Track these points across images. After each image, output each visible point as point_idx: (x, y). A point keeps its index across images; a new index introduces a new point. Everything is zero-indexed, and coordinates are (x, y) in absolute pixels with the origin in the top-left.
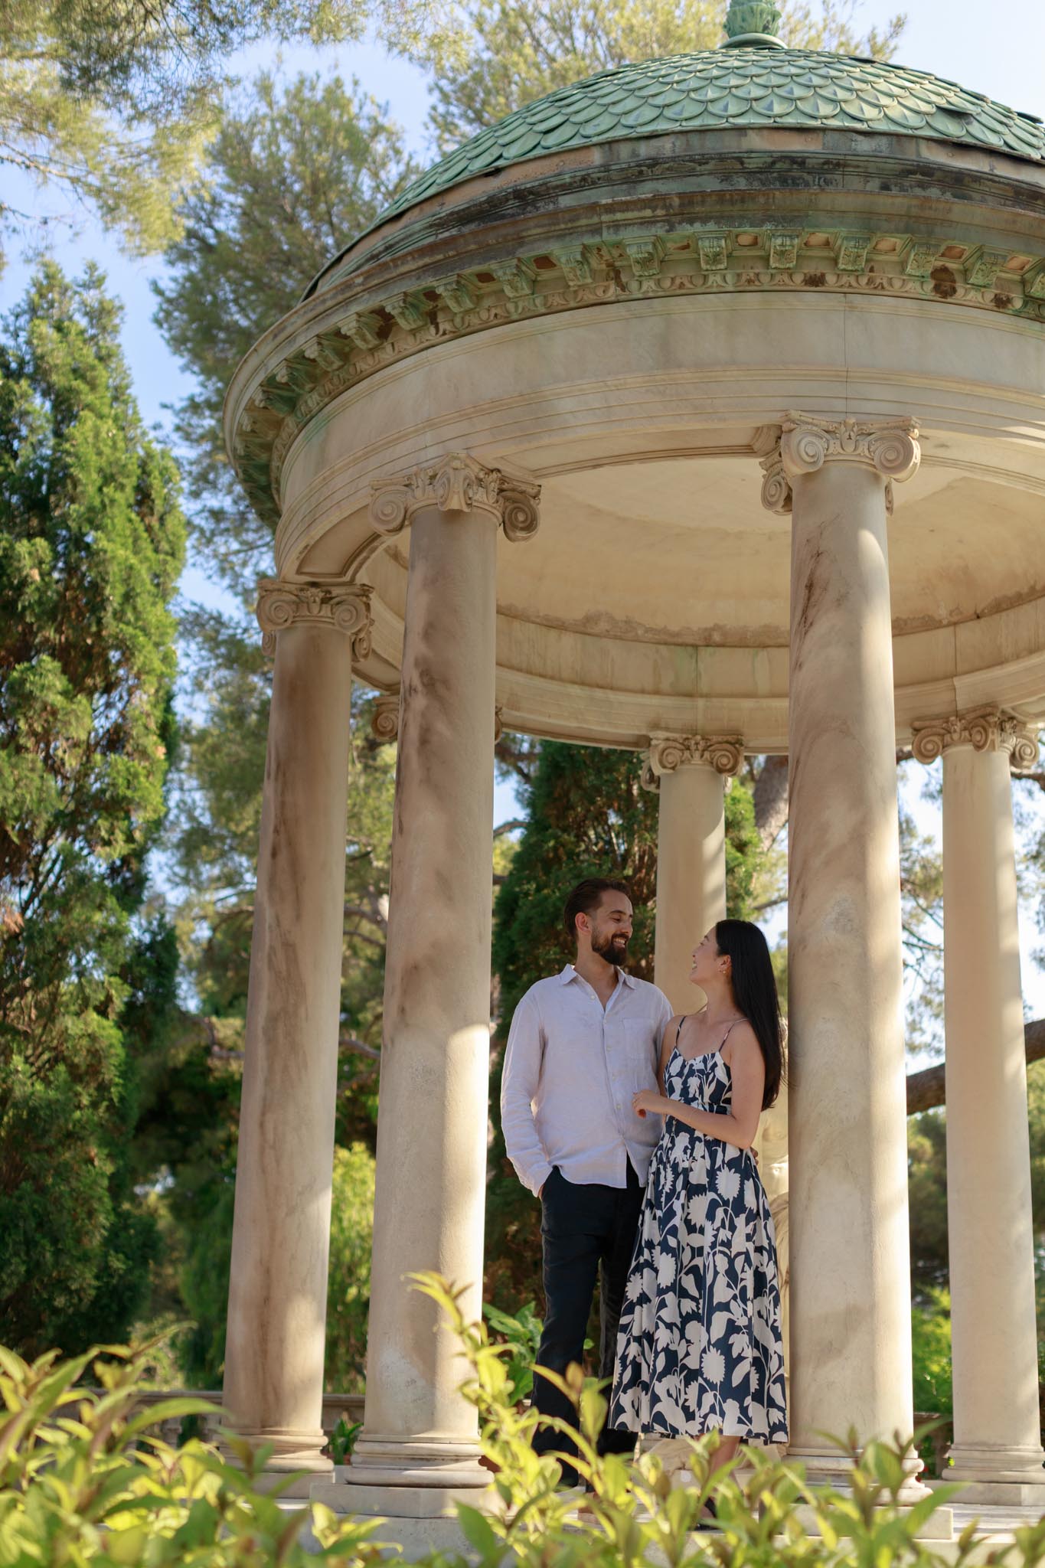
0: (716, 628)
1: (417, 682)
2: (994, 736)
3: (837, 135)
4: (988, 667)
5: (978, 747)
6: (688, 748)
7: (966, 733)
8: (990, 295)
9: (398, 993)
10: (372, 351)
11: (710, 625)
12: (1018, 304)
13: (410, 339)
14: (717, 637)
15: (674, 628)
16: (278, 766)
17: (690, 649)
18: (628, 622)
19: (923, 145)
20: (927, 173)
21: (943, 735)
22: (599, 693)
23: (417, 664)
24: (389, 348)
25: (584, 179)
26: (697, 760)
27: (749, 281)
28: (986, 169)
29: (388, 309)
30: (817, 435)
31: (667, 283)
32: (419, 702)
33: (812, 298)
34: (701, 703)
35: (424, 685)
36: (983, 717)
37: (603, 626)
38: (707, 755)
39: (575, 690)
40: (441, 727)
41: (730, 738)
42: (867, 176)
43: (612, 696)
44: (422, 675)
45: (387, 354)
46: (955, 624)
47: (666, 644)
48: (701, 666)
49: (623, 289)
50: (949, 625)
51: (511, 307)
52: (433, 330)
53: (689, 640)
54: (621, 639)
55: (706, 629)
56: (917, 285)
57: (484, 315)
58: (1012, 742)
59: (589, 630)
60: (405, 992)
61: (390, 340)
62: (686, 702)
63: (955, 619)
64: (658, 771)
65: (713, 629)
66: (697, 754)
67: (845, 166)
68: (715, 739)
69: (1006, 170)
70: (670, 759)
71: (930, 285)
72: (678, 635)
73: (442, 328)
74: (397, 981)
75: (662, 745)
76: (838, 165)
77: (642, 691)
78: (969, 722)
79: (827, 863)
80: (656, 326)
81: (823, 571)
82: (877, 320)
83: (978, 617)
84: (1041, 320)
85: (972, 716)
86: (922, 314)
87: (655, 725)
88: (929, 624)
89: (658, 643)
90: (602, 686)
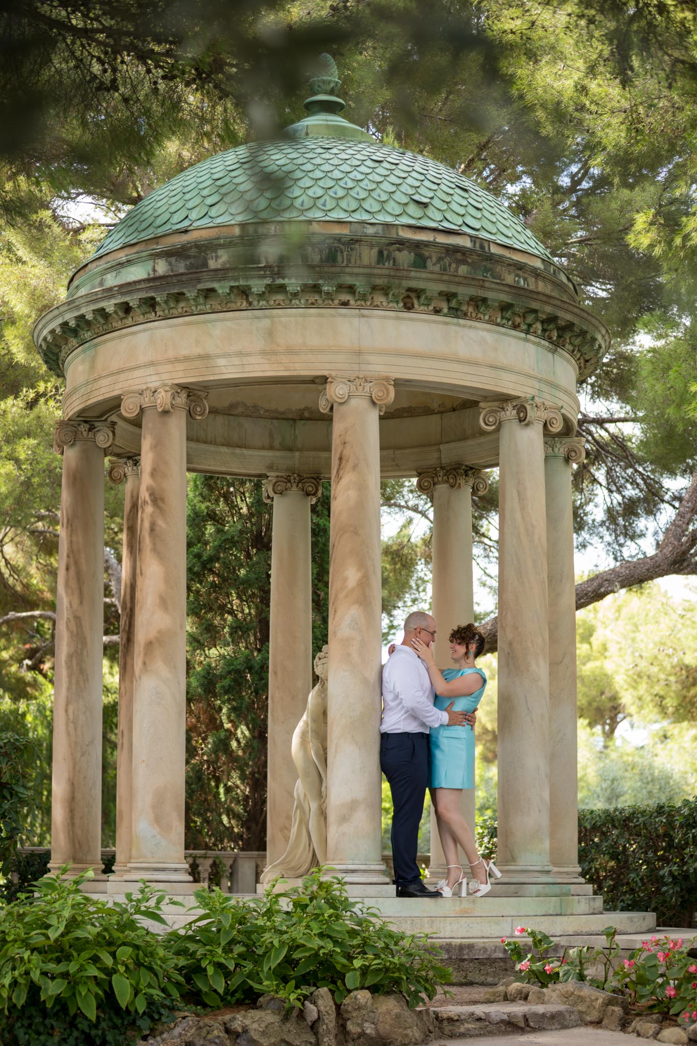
0: (306, 408)
1: (148, 498)
2: (461, 481)
3: (357, 225)
4: (459, 440)
5: (452, 486)
6: (289, 481)
7: (445, 478)
8: (431, 308)
9: (142, 655)
10: (121, 319)
11: (303, 407)
12: (445, 310)
13: (142, 317)
14: (306, 414)
15: (281, 409)
16: (68, 520)
17: (291, 422)
18: (255, 406)
19: (400, 228)
20: (402, 243)
21: (433, 478)
22: (238, 451)
23: (148, 490)
24: (130, 319)
25: (230, 242)
26: (294, 488)
27: (312, 304)
28: (432, 239)
29: (131, 304)
30: (344, 383)
31: (272, 303)
32: (149, 509)
33: (343, 311)
34: (297, 454)
35: (152, 501)
36: (455, 469)
37: (240, 410)
38: (300, 485)
39: (224, 449)
40: (160, 522)
41: (313, 476)
42: (372, 246)
43: (245, 451)
44: (150, 495)
45: (129, 321)
46: (441, 413)
47: (277, 419)
48: (297, 431)
49: (250, 304)
50: (437, 413)
51: (193, 308)
52: (153, 314)
53: (290, 416)
54: (250, 417)
55: (300, 410)
56: (395, 305)
57: (180, 310)
58: (471, 482)
59: (232, 413)
60: (146, 654)
61: (131, 314)
62: (289, 454)
63: (442, 410)
64: (272, 494)
65: (304, 409)
66: (294, 485)
67: (361, 241)
68: (305, 476)
69: (442, 239)
70: (279, 488)
71: (401, 305)
72: (284, 413)
73: (158, 314)
74: (142, 649)
75: (274, 480)
76: (357, 241)
77: (263, 448)
78: (447, 471)
79: (346, 596)
80: (267, 323)
81: (347, 452)
82: (375, 322)
83: (454, 410)
84: (458, 317)
85: (449, 468)
86: (398, 318)
87: (271, 468)
88: (427, 411)
89: (272, 418)
90: (239, 447)
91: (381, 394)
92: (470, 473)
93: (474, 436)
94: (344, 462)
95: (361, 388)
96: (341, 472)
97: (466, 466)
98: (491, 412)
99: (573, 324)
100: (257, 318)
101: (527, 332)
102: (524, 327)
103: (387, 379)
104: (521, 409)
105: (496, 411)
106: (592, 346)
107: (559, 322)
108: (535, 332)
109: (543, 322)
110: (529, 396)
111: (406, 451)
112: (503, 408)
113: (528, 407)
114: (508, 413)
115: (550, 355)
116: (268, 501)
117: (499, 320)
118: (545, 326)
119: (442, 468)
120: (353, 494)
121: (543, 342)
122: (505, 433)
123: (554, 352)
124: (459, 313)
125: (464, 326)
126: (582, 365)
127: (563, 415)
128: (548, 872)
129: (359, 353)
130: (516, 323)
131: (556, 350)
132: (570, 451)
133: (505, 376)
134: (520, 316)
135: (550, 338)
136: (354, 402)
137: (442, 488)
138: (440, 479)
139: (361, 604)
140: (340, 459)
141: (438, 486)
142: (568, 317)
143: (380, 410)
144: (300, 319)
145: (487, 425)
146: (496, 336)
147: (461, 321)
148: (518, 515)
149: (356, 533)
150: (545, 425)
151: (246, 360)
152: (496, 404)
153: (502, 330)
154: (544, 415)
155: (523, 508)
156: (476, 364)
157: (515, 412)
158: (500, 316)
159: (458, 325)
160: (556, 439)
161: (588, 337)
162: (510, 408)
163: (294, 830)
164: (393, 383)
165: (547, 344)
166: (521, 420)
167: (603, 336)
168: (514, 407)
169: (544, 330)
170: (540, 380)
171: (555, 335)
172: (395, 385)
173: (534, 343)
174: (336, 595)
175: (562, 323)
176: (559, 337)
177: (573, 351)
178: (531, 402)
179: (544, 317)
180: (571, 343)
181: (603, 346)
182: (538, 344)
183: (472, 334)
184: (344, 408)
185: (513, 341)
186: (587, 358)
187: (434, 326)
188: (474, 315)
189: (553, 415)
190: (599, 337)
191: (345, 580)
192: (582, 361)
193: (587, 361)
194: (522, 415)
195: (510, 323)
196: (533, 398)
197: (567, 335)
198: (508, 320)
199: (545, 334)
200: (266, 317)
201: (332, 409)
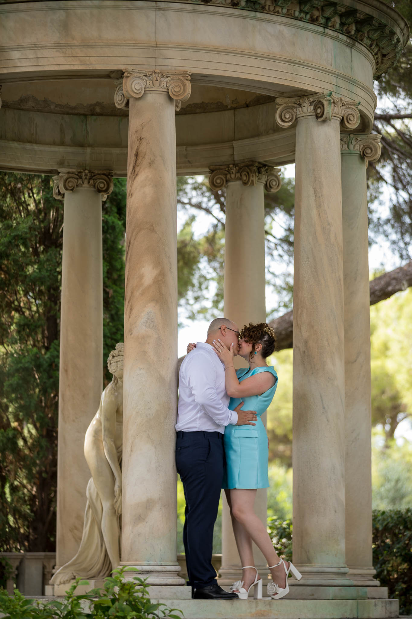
0: (98, 104)
2: (254, 178)
4: (252, 137)
5: (245, 184)
6: (81, 178)
7: (238, 175)
11: (94, 102)
12: (244, 4)
14: (98, 110)
15: (73, 104)
17: (82, 117)
18: (45, 101)
21: (226, 175)
22: (28, 146)
26: (86, 185)
30: (141, 78)
34: (88, 150)
36: (248, 166)
37: (30, 104)
38: (92, 181)
41: (105, 172)
43: (36, 147)
46: (234, 109)
47: (68, 114)
48: (88, 127)
50: (231, 109)
53: (82, 111)
54: (41, 111)
55: (91, 105)
58: (264, 179)
59: (23, 107)
62: (80, 150)
63: (235, 105)
64: (63, 190)
65: (96, 105)
66: (86, 182)
68: (96, 172)
70: (70, 184)
72: (75, 108)
75: (66, 176)
77: (54, 144)
78: (240, 168)
79: (142, 294)
80: (61, 15)
81: (143, 148)
82: (172, 15)
83: (247, 106)
84: (255, 10)
85: (242, 165)
86: (195, 11)
87: (62, 163)
88: (220, 107)
89: (64, 114)
90: (30, 142)
91: (177, 89)
92: (263, 170)
93: (267, 133)
94: (140, 158)
95: (157, 84)
96: (137, 169)
97: (259, 163)
98: (288, 108)
99: (372, 18)
100: (52, 9)
101: (325, 26)
102: (322, 21)
103: (184, 74)
104: (318, 105)
105: (292, 108)
106: (391, 40)
107: (358, 15)
108: (333, 26)
109: (341, 16)
110: (326, 92)
111: (199, 148)
112: (300, 105)
113: (325, 103)
114: (305, 109)
115: (348, 50)
116: (59, 198)
117: (297, 14)
118: (343, 21)
119: (235, 165)
120: (149, 190)
121: (341, 36)
122: (301, 129)
123: (352, 46)
124: (257, 6)
125: (262, 20)
126: (379, 60)
127: (360, 111)
128: (344, 574)
129: (156, 47)
130: (315, 17)
131: (354, 45)
132: (365, 148)
133: (303, 71)
134: (318, 10)
135: (348, 32)
136: (150, 97)
137: (235, 185)
138: (233, 176)
139: (157, 302)
140: (137, 155)
141: (231, 184)
142: (367, 10)
143: (177, 106)
144: (95, 12)
145: (283, 121)
146: (294, 30)
147: (259, 15)
148: (314, 213)
149: (152, 230)
150: (342, 122)
151: (40, 53)
152: (293, 100)
153: (301, 24)
154: (341, 111)
155: (319, 206)
156: (273, 58)
157: (312, 108)
158: (298, 9)
159: (256, 18)
160: (352, 136)
161: (387, 31)
162: (307, 104)
163: (86, 530)
164: (189, 78)
165: (345, 38)
166: (317, 117)
167: (402, 30)
168: (311, 104)
169: (342, 24)
170: (338, 76)
171: (353, 28)
172: (192, 81)
173: (332, 37)
174: (132, 293)
175: (360, 16)
176: (357, 31)
177: (371, 45)
178: (328, 98)
179: (343, 10)
180: (369, 37)
181: (401, 40)
182: (336, 39)
183: (271, 28)
184: (140, 103)
185: (310, 35)
186: (385, 52)
187: (231, 19)
188: (272, 8)
189: (350, 111)
190: (398, 31)
191: (141, 277)
192: (379, 55)
193: (384, 56)
194: (319, 111)
195: (308, 16)
196: (330, 94)
197: (366, 29)
198: (307, 13)
199: (343, 29)
200: (60, 8)
201: (127, 104)
